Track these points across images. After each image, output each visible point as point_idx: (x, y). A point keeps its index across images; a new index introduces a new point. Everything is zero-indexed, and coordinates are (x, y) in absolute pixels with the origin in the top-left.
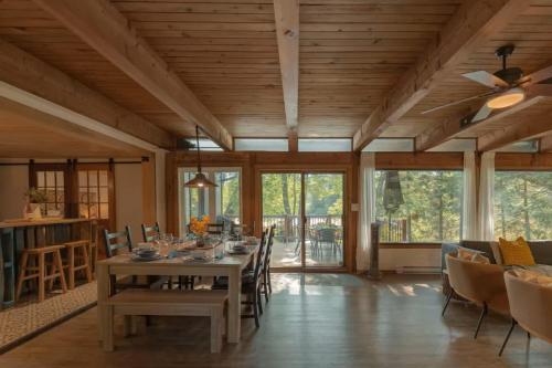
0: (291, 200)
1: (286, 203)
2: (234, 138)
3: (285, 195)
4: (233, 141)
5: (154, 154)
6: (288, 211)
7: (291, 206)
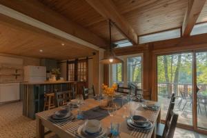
0: (169, 75)
1: (166, 76)
2: (138, 36)
3: (166, 72)
4: (138, 39)
5: (98, 51)
6: (167, 80)
7: (170, 77)
